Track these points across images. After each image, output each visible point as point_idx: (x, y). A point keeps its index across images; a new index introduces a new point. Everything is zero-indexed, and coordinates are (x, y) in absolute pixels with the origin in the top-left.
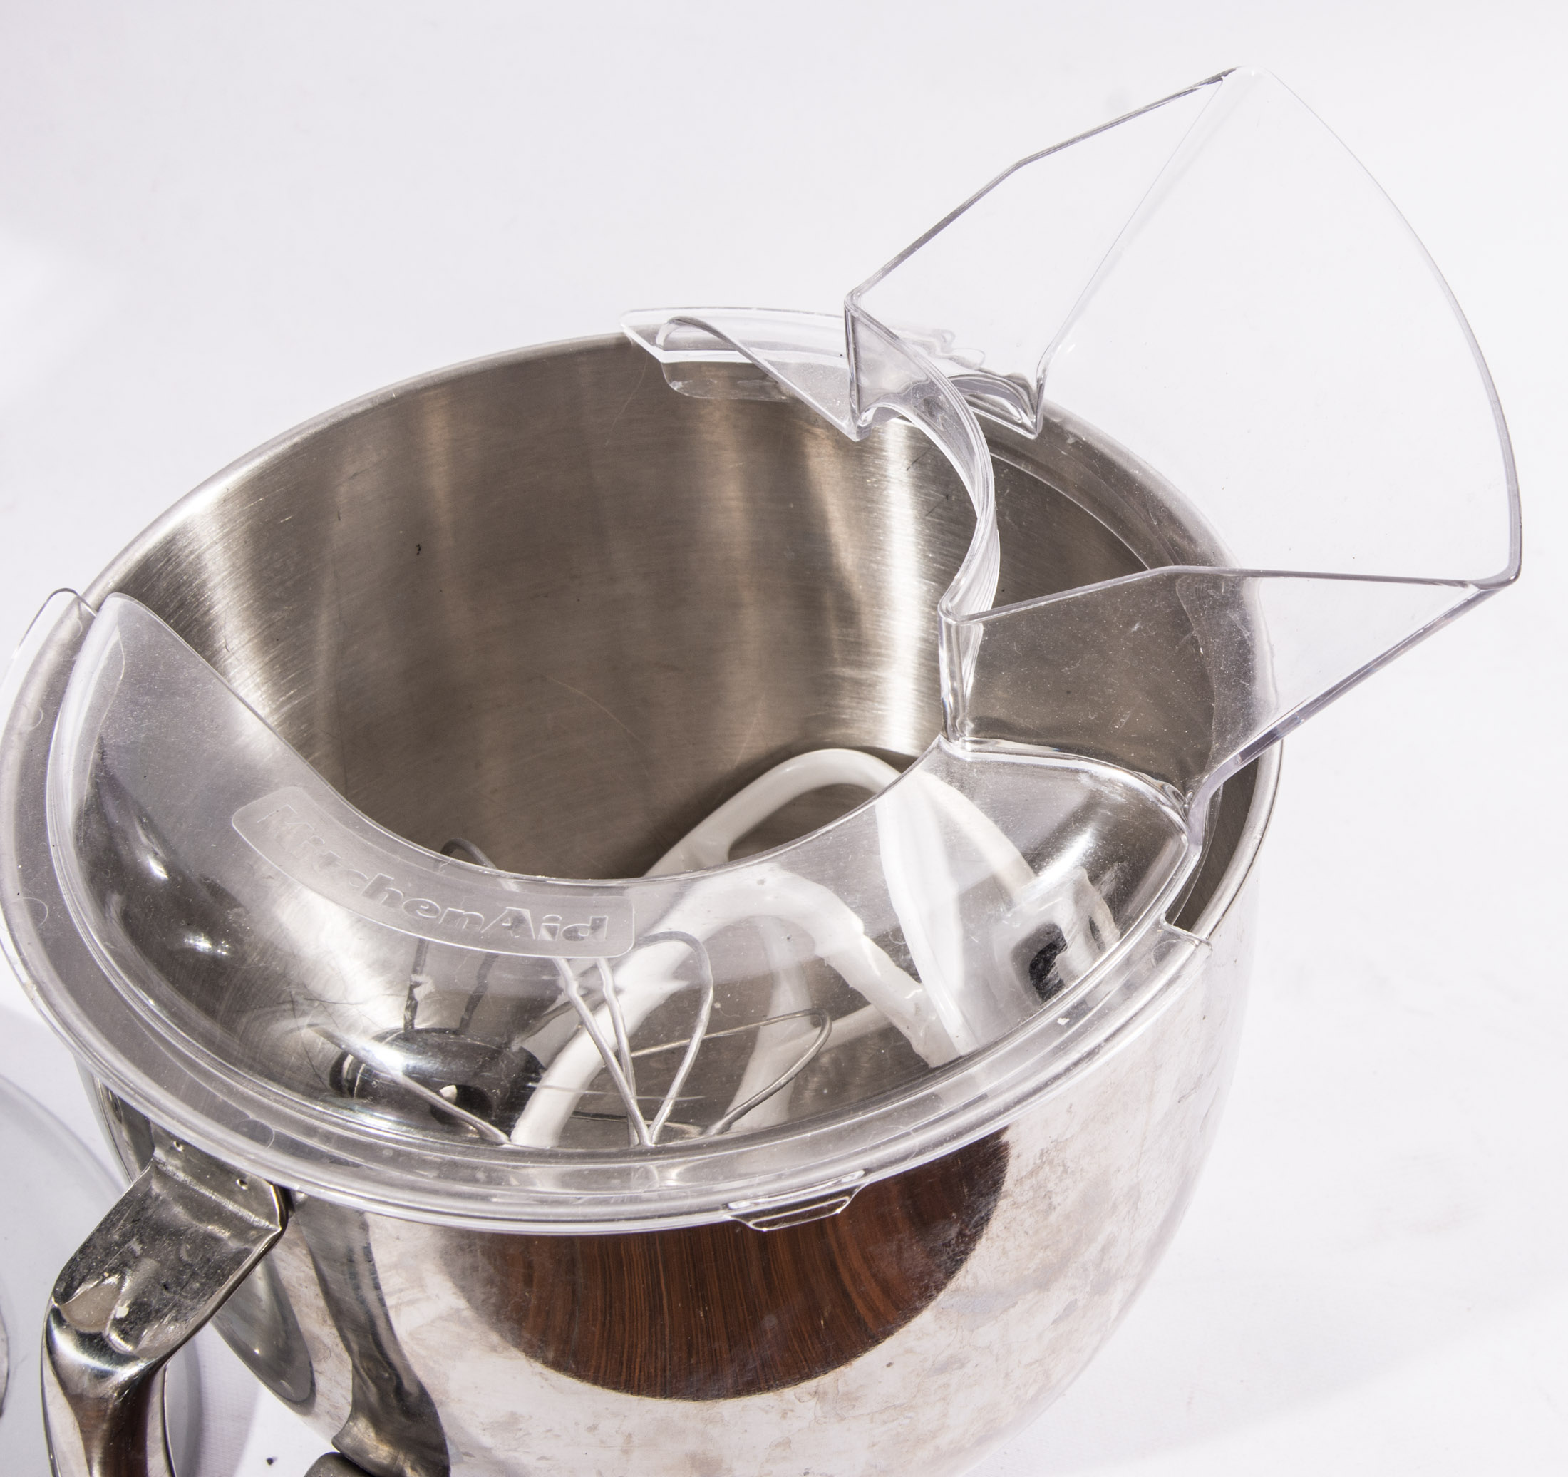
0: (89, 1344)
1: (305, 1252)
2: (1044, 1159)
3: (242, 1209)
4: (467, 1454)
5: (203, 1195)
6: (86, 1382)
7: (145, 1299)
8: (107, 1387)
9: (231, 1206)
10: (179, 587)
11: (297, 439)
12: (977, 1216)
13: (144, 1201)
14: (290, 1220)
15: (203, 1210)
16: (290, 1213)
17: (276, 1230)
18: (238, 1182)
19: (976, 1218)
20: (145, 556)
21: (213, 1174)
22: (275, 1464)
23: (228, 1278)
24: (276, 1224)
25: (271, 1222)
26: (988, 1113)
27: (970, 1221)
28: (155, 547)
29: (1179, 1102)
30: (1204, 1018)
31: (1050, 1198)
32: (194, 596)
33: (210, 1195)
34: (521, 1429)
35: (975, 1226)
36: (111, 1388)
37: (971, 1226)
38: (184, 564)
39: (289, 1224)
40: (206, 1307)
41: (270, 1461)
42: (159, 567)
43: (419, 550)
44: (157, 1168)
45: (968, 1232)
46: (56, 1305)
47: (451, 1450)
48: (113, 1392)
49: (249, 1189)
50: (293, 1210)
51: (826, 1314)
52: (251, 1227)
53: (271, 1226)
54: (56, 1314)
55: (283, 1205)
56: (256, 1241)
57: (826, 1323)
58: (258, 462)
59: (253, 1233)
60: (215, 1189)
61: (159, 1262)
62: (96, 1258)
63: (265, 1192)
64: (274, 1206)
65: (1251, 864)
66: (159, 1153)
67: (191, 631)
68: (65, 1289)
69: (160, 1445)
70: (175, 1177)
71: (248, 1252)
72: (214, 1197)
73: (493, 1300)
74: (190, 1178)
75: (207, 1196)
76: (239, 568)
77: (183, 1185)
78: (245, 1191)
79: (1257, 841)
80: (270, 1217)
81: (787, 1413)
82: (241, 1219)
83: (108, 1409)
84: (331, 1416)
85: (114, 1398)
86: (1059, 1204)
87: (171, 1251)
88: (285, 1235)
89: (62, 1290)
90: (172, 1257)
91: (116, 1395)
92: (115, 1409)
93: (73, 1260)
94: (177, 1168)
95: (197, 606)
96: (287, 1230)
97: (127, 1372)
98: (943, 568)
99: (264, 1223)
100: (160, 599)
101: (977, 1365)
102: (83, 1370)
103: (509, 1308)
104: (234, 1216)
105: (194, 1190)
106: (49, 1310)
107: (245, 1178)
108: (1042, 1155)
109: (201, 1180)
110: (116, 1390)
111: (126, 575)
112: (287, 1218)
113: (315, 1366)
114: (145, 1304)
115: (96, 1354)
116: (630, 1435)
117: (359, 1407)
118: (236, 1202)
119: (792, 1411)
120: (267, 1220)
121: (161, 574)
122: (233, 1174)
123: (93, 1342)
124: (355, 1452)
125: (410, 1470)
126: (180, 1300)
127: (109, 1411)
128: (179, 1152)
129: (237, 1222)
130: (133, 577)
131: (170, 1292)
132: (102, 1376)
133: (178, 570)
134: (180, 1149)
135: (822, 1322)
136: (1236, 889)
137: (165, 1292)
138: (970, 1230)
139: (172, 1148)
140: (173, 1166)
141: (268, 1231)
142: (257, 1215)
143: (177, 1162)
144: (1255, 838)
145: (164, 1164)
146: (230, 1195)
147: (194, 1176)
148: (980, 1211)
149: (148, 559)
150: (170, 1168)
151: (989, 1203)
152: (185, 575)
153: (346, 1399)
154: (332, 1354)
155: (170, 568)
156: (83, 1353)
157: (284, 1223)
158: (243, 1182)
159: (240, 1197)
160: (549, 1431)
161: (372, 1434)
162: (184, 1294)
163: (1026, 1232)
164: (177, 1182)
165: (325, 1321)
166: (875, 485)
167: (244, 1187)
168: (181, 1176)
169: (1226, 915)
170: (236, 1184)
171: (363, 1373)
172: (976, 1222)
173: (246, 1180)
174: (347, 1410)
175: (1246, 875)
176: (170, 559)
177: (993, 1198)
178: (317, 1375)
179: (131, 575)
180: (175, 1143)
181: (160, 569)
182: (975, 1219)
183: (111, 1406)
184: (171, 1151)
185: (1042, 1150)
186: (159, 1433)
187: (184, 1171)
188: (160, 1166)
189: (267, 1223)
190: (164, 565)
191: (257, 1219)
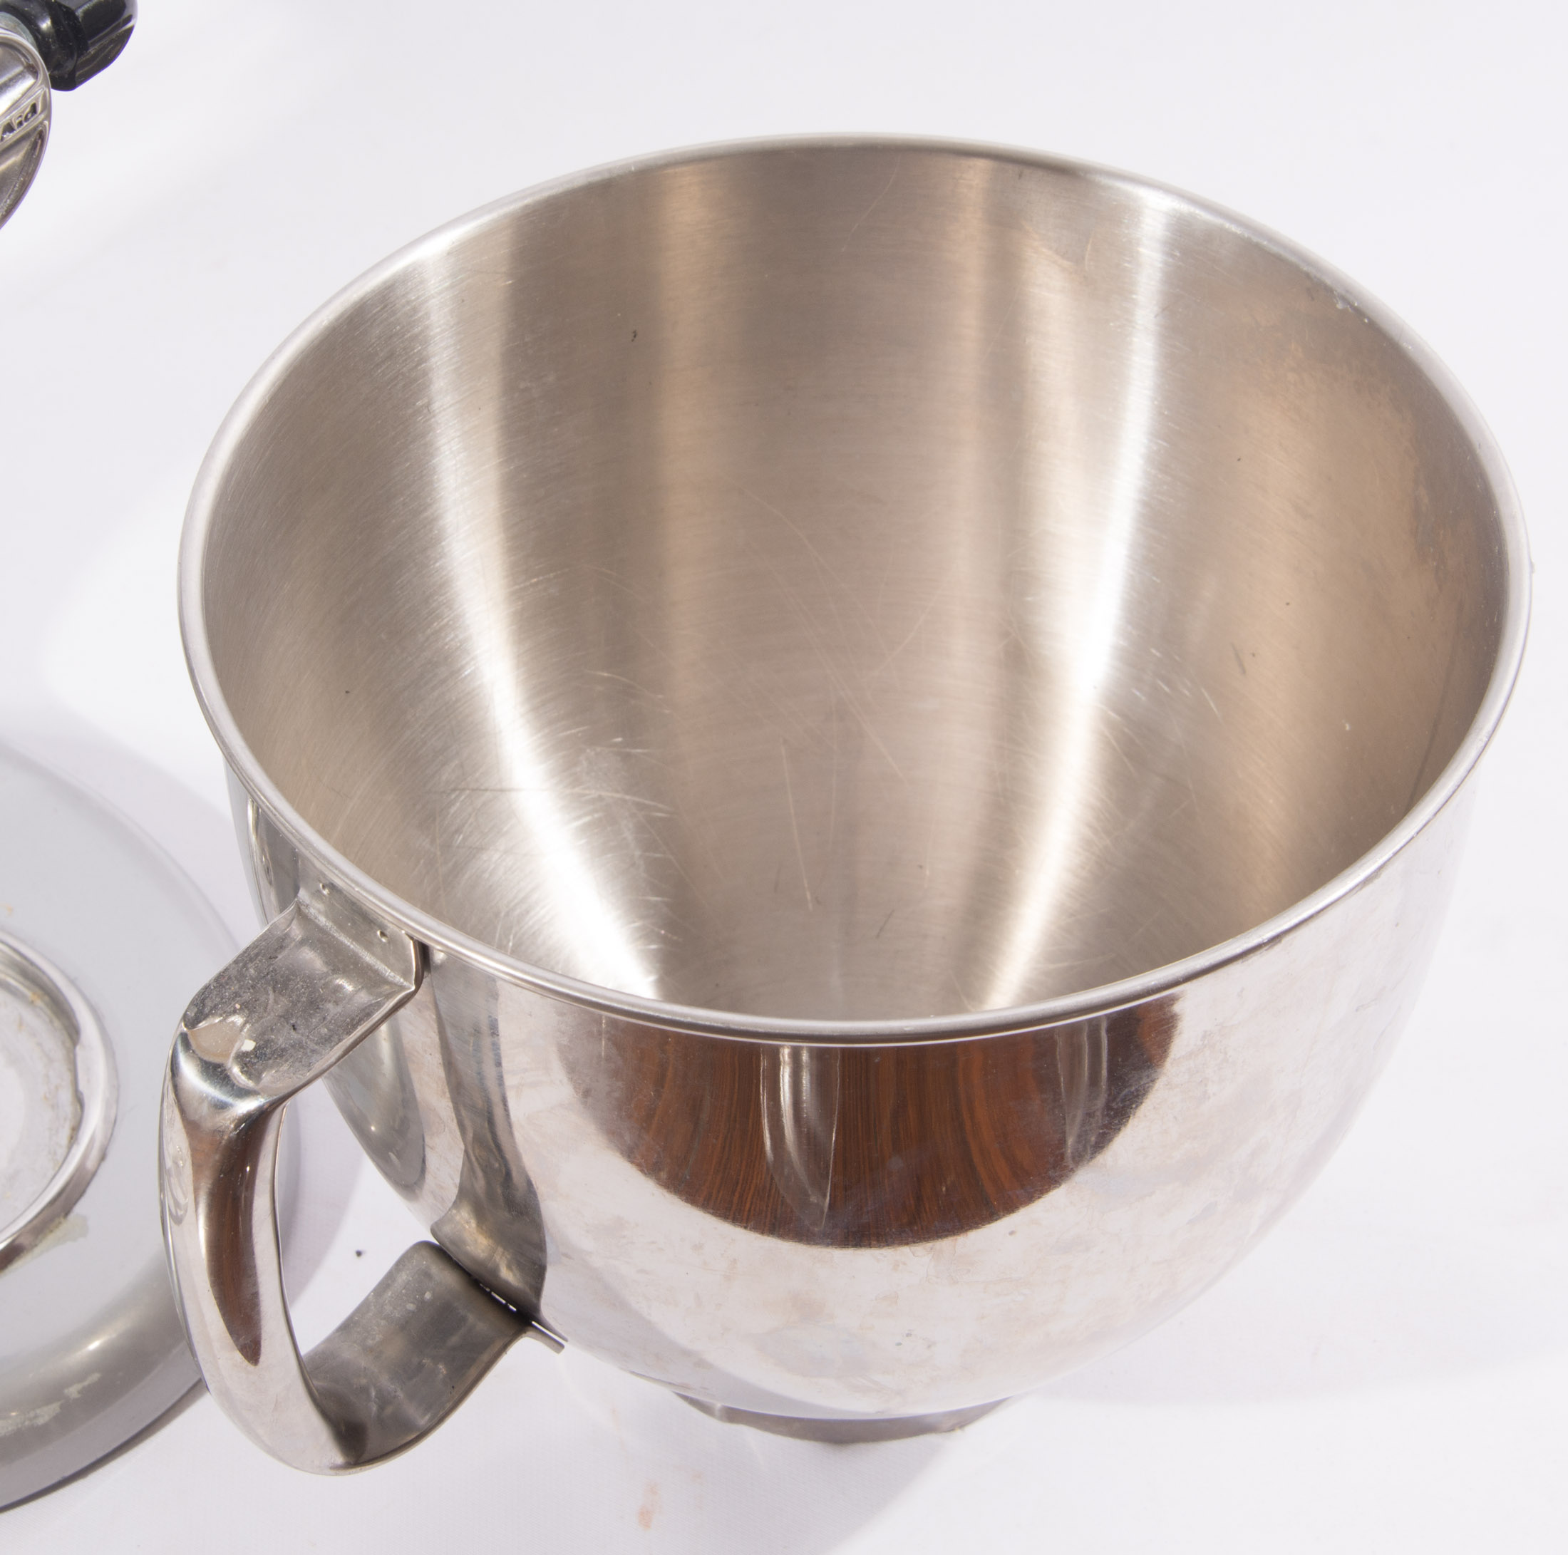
0: (213, 1072)
1: (434, 1017)
2: (1206, 1042)
3: (379, 963)
4: (566, 1255)
5: (342, 943)
6: (205, 1109)
7: (273, 1037)
8: (224, 1119)
9: (368, 958)
10: (391, 337)
11: (528, 201)
12: (1127, 1090)
13: (283, 940)
14: (424, 980)
15: (340, 958)
16: (425, 974)
17: (409, 988)
18: (379, 933)
19: (1125, 1091)
20: (362, 299)
21: (354, 923)
22: (363, 1257)
23: (356, 1028)
24: (411, 983)
25: (406, 979)
26: (1155, 984)
27: (1118, 1093)
28: (373, 291)
29: (1357, 1010)
30: (1397, 925)
31: (1206, 1085)
32: (404, 349)
33: (349, 944)
34: (624, 1237)
35: (1123, 1100)
36: (229, 1119)
37: (1118, 1100)
38: (399, 314)
39: (423, 985)
40: (331, 1053)
41: (359, 1254)
42: (374, 312)
43: (635, 336)
44: (299, 908)
45: (1114, 1105)
46: (185, 1029)
47: (551, 1249)
48: (230, 1124)
49: (389, 942)
50: (429, 971)
51: (949, 1182)
52: (385, 981)
53: (405, 983)
54: (184, 1039)
55: (420, 963)
56: (389, 996)
57: (947, 1189)
58: (486, 219)
59: (387, 987)
60: (355, 938)
61: (290, 1001)
62: (230, 989)
63: (404, 947)
64: (411, 963)
65: (1473, 767)
66: (303, 894)
67: (396, 385)
68: (195, 1015)
69: (268, 1187)
70: (317, 921)
71: (379, 1005)
72: (352, 946)
73: (617, 1095)
74: (331, 924)
75: (345, 945)
76: (452, 327)
77: (322, 930)
78: (385, 944)
79: (1483, 744)
80: (405, 975)
81: (898, 1265)
82: (376, 972)
83: (223, 1139)
84: (435, 1197)
85: (230, 1129)
86: (1214, 1094)
87: (304, 993)
88: (417, 996)
89: (193, 1015)
90: (304, 999)
91: (232, 1126)
92: (230, 1140)
93: (207, 988)
94: (320, 912)
95: (406, 360)
96: (420, 991)
97: (246, 1106)
98: (1177, 428)
99: (399, 979)
100: (371, 346)
101: (1102, 1252)
102: (203, 1099)
103: (632, 1105)
104: (370, 968)
105: (334, 937)
106: (178, 1033)
107: (386, 929)
108: (1204, 1037)
109: (341, 927)
110: (233, 1122)
111: (341, 315)
112: (422, 978)
113: (427, 1139)
114: (272, 1041)
115: (219, 1083)
116: (735, 1261)
117: (465, 1193)
118: (373, 954)
119: (905, 1264)
120: (401, 977)
121: (375, 320)
122: (374, 924)
123: (215, 1072)
124: (453, 1242)
125: (505, 1268)
126: (306, 1043)
127: (224, 1142)
128: (324, 895)
129: (372, 975)
130: (348, 317)
131: (298, 1033)
132: (221, 1107)
133: (392, 319)
134: (326, 892)
135: (944, 1189)
136: (1452, 790)
137: (293, 1032)
138: (1117, 1104)
139: (319, 891)
140: (317, 911)
141: (402, 988)
142: (392, 970)
143: (320, 906)
144: (1481, 740)
145: (307, 906)
146: (369, 946)
147: (335, 922)
148: (1131, 1086)
149: (365, 303)
150: (313, 911)
151: (1141, 1078)
152: (399, 324)
153: (453, 1180)
154: (446, 1130)
155: (385, 315)
156: (206, 1081)
157: (418, 982)
158: (383, 934)
159: (378, 950)
160: (653, 1243)
161: (473, 1224)
162: (311, 1037)
163: (1175, 1118)
164: (317, 926)
165: (444, 1093)
166: (1119, 330)
167: (384, 940)
168: (323, 921)
169: (1438, 815)
170: (376, 935)
171: (473, 1159)
172: (1125, 1096)
173: (387, 932)
174: (452, 1193)
175: (1465, 777)
176: (385, 306)
177: (1146, 1073)
178: (427, 1150)
179: (346, 316)
180: (321, 885)
181: (375, 314)
182: (1124, 1093)
183: (226, 1137)
184: (317, 894)
185: (1205, 1032)
186: (268, 1174)
187: (327, 917)
188: (302, 907)
189: (402, 980)
190: (379, 311)
191: (392, 974)
